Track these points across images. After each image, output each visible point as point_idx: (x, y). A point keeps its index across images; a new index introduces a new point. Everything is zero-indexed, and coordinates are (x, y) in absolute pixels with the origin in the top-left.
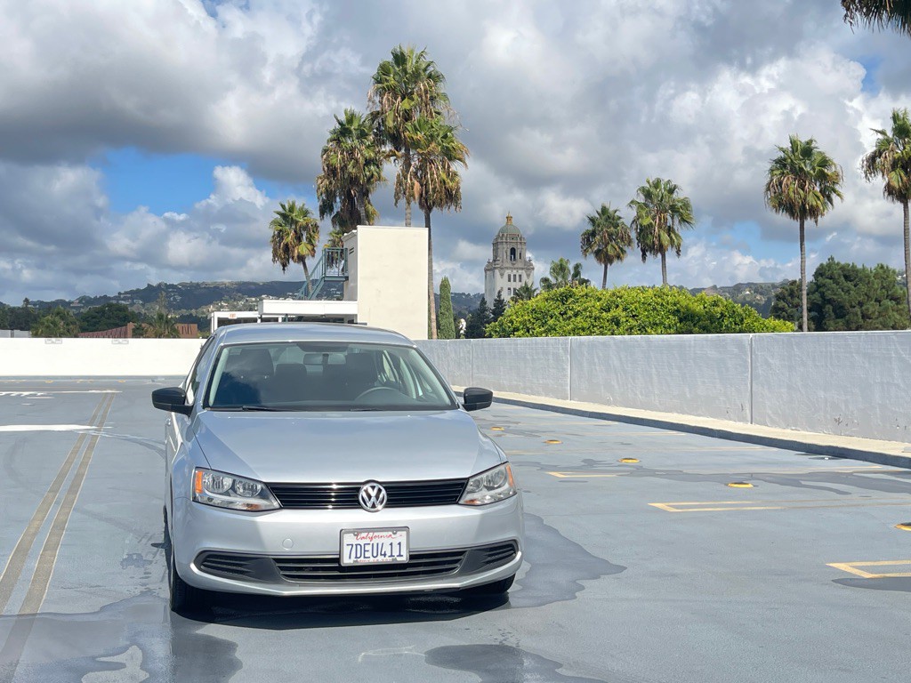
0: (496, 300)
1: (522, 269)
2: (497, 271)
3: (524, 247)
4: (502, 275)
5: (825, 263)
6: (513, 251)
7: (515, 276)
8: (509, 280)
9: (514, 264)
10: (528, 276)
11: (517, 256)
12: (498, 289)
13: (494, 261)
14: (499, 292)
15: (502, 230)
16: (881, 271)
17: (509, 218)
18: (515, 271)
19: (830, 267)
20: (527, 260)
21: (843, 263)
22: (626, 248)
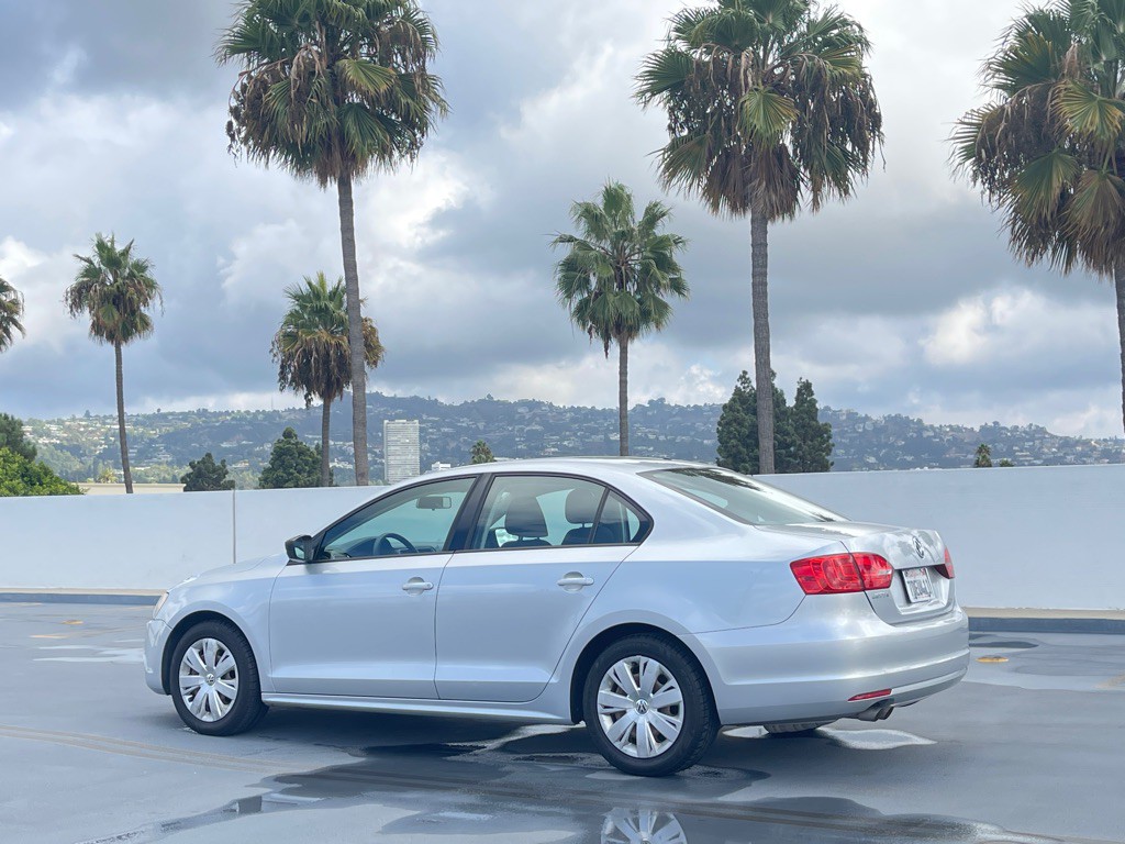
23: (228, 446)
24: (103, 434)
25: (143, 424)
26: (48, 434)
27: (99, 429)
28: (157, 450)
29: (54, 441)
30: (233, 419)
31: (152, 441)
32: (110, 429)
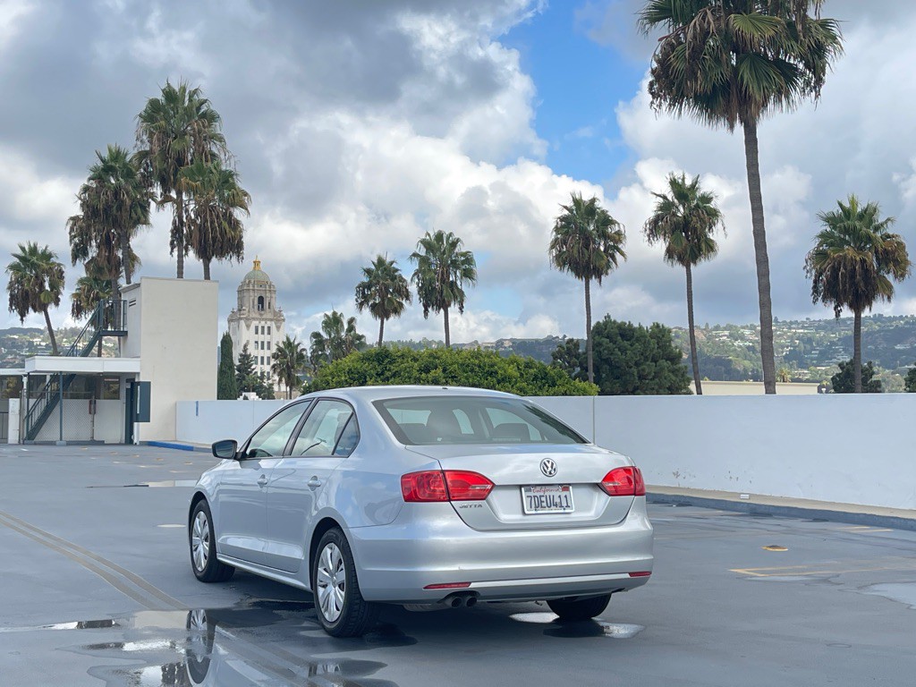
0: (241, 355)
1: (271, 320)
2: (242, 322)
3: (273, 295)
4: (248, 326)
5: (601, 321)
6: (261, 300)
7: (263, 327)
8: (257, 333)
9: (261, 315)
10: (278, 328)
11: (266, 305)
12: (244, 342)
13: (240, 310)
14: (245, 346)
15: (248, 276)
16: (656, 330)
17: (256, 263)
18: (263, 323)
19: (606, 326)
20: (277, 310)
21: (619, 321)
22: (404, 302)
23: (902, 348)
24: (789, 337)
25: (824, 328)
26: (742, 338)
27: (785, 333)
28: (836, 351)
29: (747, 344)
30: (907, 323)
31: (833, 343)
32: (795, 333)
